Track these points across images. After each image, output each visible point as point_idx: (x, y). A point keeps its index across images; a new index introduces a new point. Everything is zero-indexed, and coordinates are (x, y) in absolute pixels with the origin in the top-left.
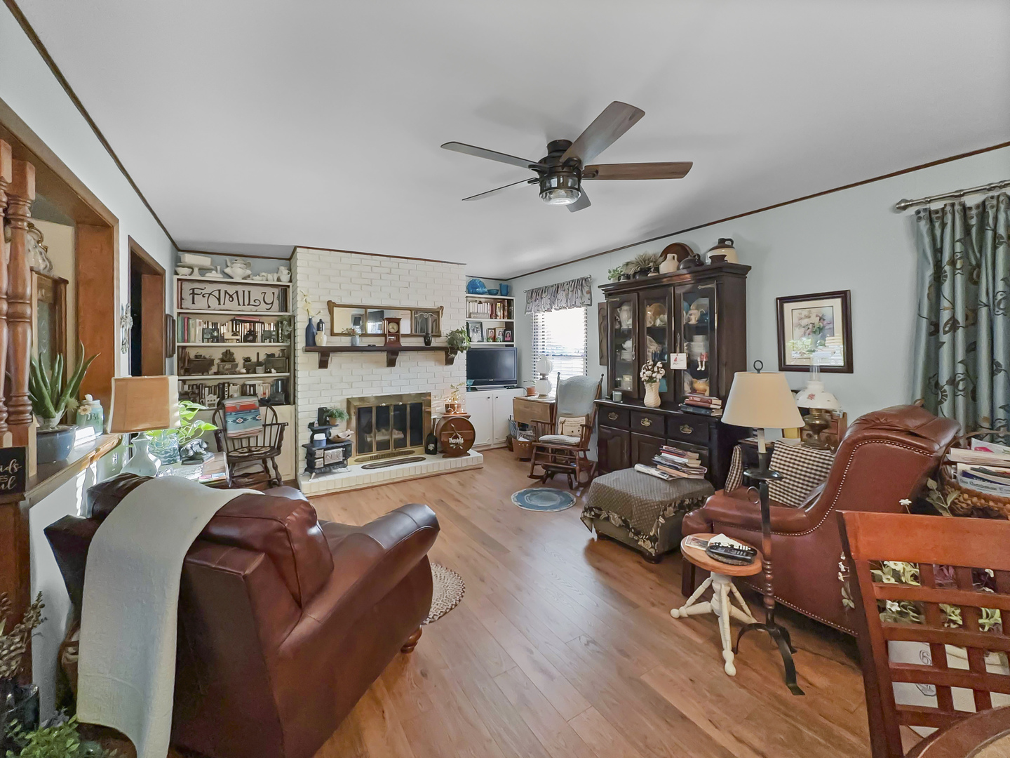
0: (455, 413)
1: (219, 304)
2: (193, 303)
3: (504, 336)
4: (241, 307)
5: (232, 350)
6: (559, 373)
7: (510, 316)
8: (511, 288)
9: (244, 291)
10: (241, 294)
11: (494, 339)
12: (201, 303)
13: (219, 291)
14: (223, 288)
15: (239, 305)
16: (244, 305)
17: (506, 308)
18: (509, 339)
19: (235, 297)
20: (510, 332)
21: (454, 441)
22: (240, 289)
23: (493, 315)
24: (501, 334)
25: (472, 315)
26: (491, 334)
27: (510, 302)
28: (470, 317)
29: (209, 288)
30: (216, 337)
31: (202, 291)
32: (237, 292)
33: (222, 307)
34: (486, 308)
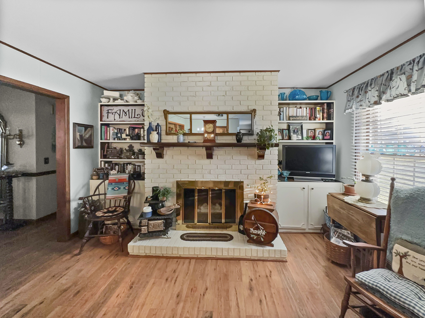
0: (261, 203)
1: (120, 118)
2: (108, 118)
3: (324, 135)
4: (130, 119)
5: (133, 145)
6: (393, 179)
7: (329, 117)
8: (331, 93)
9: (132, 110)
10: (130, 111)
11: (314, 138)
12: (111, 117)
13: (120, 110)
14: (122, 108)
15: (129, 118)
16: (132, 118)
17: (325, 110)
18: (329, 137)
19: (127, 113)
20: (330, 131)
21: (256, 232)
22: (130, 108)
23: (312, 117)
24: (320, 133)
25: (291, 118)
26: (311, 134)
27: (330, 105)
28: (289, 120)
29: (116, 109)
30: (119, 137)
31: (112, 111)
32: (129, 110)
33: (121, 119)
34: (304, 111)
